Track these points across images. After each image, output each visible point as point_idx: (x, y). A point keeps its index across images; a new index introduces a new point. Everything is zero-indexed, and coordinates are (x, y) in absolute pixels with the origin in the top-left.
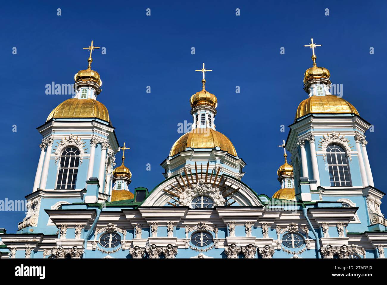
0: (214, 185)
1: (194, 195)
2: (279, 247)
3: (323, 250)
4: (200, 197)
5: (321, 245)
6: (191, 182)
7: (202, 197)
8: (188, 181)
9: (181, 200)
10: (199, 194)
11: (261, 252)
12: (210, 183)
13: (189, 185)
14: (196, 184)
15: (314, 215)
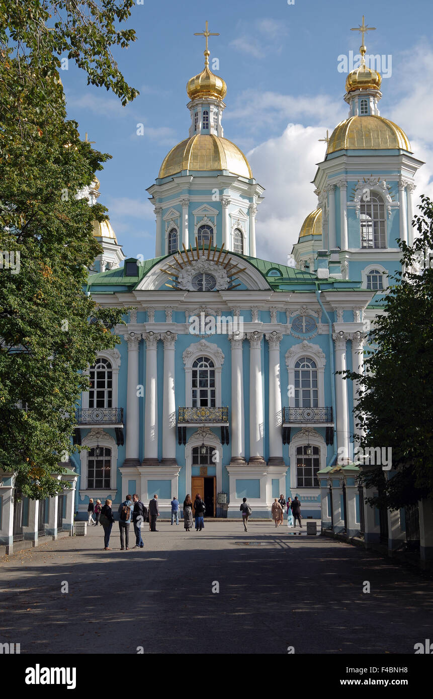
0: (217, 263)
1: (194, 273)
2: (288, 332)
3: (334, 335)
4: (202, 274)
5: (334, 331)
6: (191, 259)
7: (204, 276)
8: (188, 257)
9: (179, 280)
10: (200, 272)
11: (267, 338)
12: (213, 260)
13: (190, 262)
14: (196, 260)
15: (328, 299)
